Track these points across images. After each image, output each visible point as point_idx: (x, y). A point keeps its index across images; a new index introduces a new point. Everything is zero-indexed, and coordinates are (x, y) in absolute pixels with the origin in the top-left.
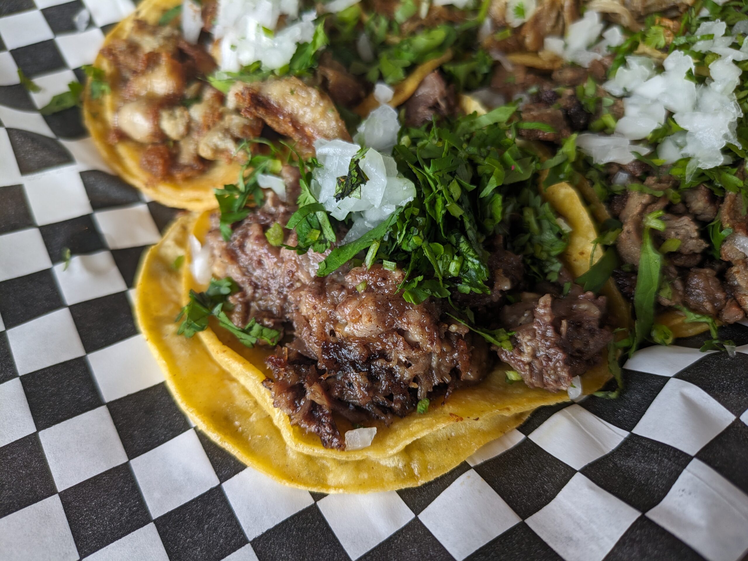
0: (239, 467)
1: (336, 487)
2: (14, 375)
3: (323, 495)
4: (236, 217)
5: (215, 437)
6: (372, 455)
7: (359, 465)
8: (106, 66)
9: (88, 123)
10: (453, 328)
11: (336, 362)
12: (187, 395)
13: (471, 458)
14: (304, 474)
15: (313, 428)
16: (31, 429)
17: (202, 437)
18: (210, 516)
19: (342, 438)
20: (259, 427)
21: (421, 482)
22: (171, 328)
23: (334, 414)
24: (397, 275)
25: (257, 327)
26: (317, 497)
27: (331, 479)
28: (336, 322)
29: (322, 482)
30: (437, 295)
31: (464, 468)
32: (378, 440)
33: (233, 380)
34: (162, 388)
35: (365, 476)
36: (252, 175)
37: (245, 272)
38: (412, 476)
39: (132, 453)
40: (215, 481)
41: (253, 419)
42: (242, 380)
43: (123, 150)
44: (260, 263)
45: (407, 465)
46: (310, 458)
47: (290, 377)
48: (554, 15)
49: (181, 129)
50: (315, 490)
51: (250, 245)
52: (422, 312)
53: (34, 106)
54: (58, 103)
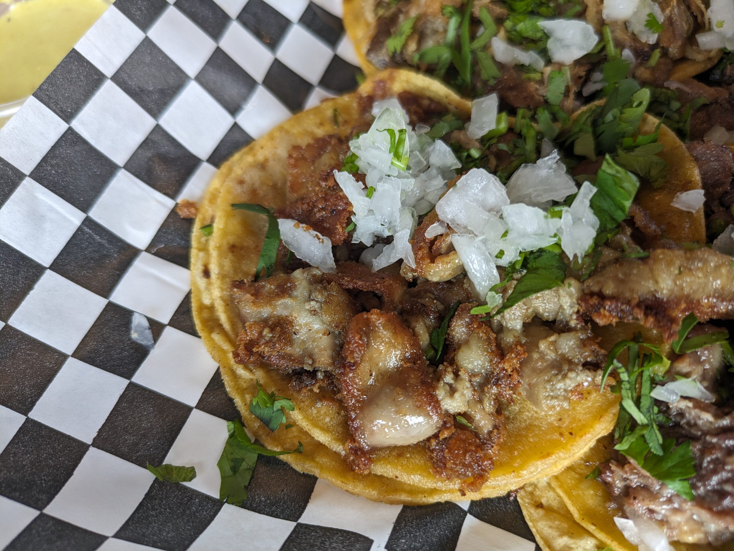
53: (208, 498)
54: (235, 470)
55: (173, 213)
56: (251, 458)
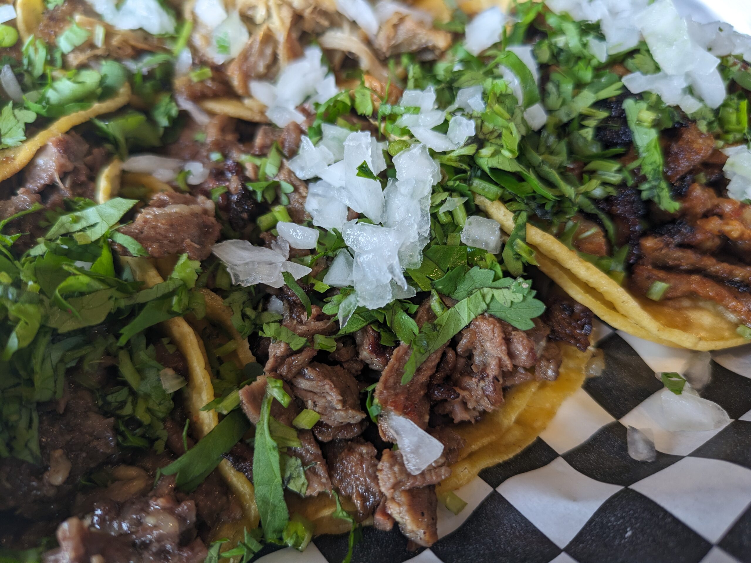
48: (269, 51)
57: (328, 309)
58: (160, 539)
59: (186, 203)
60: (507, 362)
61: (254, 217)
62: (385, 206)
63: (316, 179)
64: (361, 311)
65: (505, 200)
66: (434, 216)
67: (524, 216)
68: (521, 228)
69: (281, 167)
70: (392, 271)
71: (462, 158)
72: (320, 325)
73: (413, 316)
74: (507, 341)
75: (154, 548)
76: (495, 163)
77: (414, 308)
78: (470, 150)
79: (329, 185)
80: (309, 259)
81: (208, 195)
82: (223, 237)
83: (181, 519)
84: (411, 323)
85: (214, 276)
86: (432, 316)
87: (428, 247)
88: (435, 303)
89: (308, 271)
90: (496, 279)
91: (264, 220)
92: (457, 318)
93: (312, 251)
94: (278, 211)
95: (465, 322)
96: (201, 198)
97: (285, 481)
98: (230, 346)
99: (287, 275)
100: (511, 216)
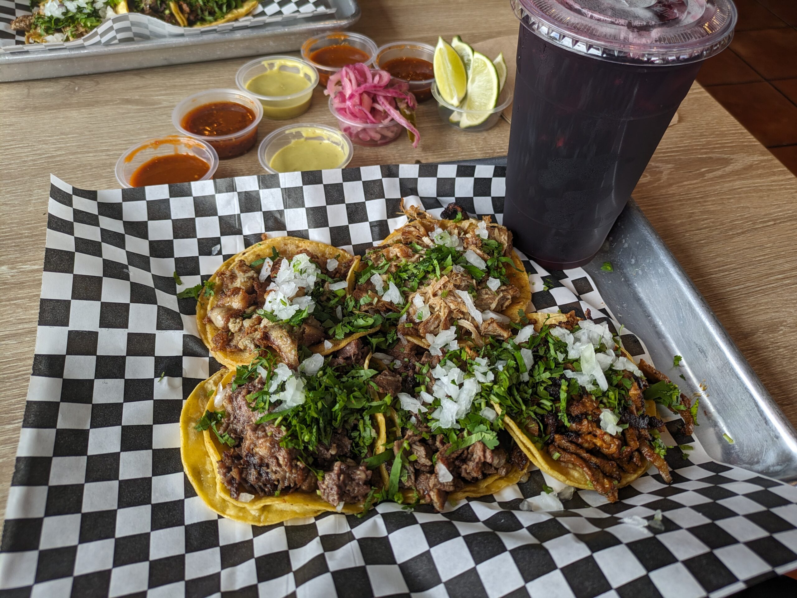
0: (195, 495)
1: (228, 515)
2: (120, 424)
3: (222, 517)
4: (241, 382)
5: (190, 478)
6: (248, 507)
7: (242, 509)
8: (217, 281)
9: (198, 308)
10: (299, 463)
11: (248, 462)
12: (187, 456)
13: (287, 521)
14: (219, 506)
15: (229, 487)
16: (118, 450)
17: (185, 476)
18: (175, 510)
19: (238, 495)
20: (210, 480)
21: (261, 525)
22: (193, 424)
23: (240, 484)
24: (284, 433)
25: (227, 436)
26: (220, 517)
27: (228, 512)
28: (255, 445)
29: (224, 512)
30: (297, 447)
31: (281, 524)
32: (253, 501)
33: (209, 456)
34: (177, 451)
35: (241, 514)
36: (256, 364)
37: (234, 410)
38: (259, 521)
39: (154, 474)
40: (183, 497)
41: (209, 476)
42: (211, 457)
43: (208, 328)
44: (240, 408)
45: (260, 516)
46: (224, 500)
47: (228, 462)
49: (237, 329)
50: (219, 514)
51: (240, 398)
52: (287, 452)
53: (176, 291)
54: (187, 293)
55: (261, 234)
56: (193, 295)
57: (429, 424)
58: (359, 479)
59: (393, 376)
60: (482, 458)
61: (414, 387)
62: (459, 395)
63: (439, 379)
64: (440, 428)
65: (500, 404)
66: (473, 403)
67: (505, 412)
68: (503, 415)
69: (428, 371)
70: (452, 417)
71: (487, 386)
72: (426, 429)
73: (457, 435)
74: (484, 452)
75: (357, 481)
76: (498, 391)
77: (458, 432)
78: (490, 384)
79: (443, 383)
80: (428, 406)
81: (401, 375)
82: (402, 391)
83: (367, 476)
84: (455, 437)
85: (395, 403)
86: (463, 437)
87: (468, 413)
88: (465, 433)
89: (427, 410)
90: (487, 430)
91: (417, 389)
92: (471, 440)
93: (430, 404)
94: (423, 388)
95: (473, 442)
96: (398, 376)
97: (401, 477)
98: (395, 429)
99: (419, 410)
100: (501, 410)
